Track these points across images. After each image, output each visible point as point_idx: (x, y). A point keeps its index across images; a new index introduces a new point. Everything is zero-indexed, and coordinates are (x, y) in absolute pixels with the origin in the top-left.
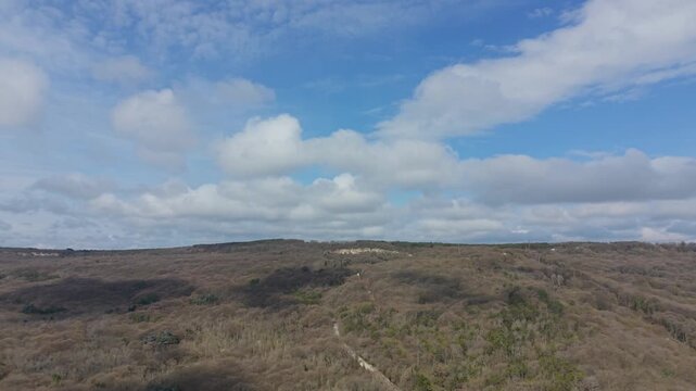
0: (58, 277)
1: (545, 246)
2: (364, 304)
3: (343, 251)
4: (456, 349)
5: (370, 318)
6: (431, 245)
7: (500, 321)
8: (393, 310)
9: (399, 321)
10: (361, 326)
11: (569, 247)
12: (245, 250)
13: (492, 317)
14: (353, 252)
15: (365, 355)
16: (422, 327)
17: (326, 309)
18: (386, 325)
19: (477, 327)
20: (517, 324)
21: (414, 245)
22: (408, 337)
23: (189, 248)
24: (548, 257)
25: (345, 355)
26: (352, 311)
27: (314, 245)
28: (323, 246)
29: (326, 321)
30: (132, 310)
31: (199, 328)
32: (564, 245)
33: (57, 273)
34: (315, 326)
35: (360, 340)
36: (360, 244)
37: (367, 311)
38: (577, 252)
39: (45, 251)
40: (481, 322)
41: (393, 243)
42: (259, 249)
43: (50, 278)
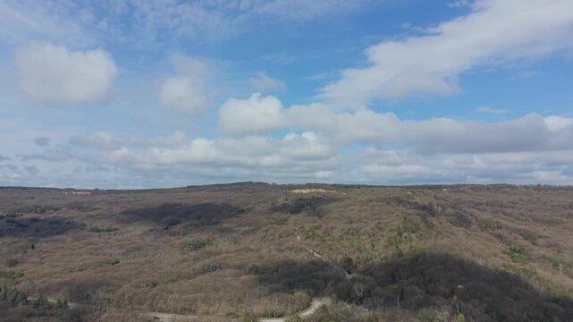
0: (99, 209)
1: (440, 187)
2: (315, 224)
3: (297, 191)
4: (368, 247)
5: (319, 232)
6: (359, 187)
7: (396, 233)
8: (332, 228)
9: (337, 233)
10: (314, 236)
11: (456, 188)
12: (224, 190)
13: (391, 230)
14: (304, 191)
15: (318, 250)
16: (350, 236)
17: (292, 227)
18: (329, 235)
19: (382, 236)
20: (405, 234)
21: (347, 187)
22: (341, 242)
23: (184, 188)
24: (440, 195)
25: (306, 250)
26: (307, 228)
27: (274, 186)
28: (282, 187)
29: (293, 234)
30: (167, 228)
31: (214, 239)
32: (453, 187)
33: (97, 206)
34: (287, 236)
35: (314, 243)
36: (309, 186)
37: (318, 228)
38: (461, 192)
39: (80, 191)
40: (384, 234)
41: (332, 185)
42: (236, 189)
43: (95, 209)
